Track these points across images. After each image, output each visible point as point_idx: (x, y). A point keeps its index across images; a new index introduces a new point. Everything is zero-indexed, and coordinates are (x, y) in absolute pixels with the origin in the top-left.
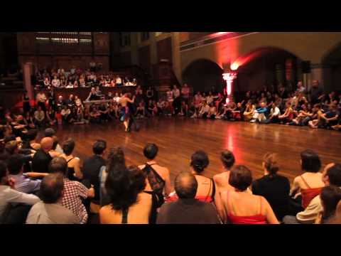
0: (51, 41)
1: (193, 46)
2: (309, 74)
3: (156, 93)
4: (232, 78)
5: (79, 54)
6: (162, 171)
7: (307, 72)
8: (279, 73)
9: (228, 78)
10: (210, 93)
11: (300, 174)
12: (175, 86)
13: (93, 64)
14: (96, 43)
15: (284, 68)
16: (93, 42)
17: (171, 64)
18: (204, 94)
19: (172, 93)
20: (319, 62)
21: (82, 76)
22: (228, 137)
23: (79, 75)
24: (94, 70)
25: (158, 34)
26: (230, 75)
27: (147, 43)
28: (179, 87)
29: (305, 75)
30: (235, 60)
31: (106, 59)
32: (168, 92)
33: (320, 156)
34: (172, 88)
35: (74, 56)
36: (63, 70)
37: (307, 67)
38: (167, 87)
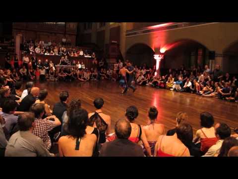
1: (135, 33)
2: (213, 61)
3: (106, 64)
4: (160, 58)
5: (55, 32)
6: (106, 118)
7: (212, 59)
8: (193, 58)
9: (158, 58)
10: (144, 67)
14: (67, 26)
15: (197, 55)
16: (65, 25)
17: (118, 45)
22: (153, 99)
25: (111, 23)
26: (159, 56)
27: (103, 28)
28: (123, 61)
29: (211, 61)
30: (163, 46)
31: (74, 37)
32: (115, 65)
33: (214, 117)
34: (118, 62)
36: (43, 42)
37: (212, 55)
38: (115, 61)
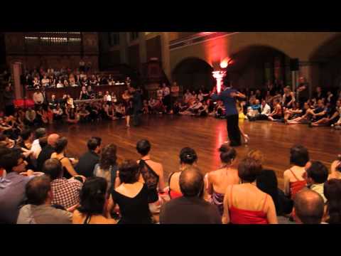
0: (39, 40)
1: (182, 44)
2: (297, 72)
3: (145, 92)
4: (222, 76)
5: (69, 53)
7: (295, 70)
8: (268, 71)
9: (218, 76)
10: (200, 91)
11: (289, 167)
12: (164, 85)
13: (82, 64)
14: (85, 43)
15: (273, 66)
16: (82, 42)
17: (160, 63)
18: (194, 92)
19: (161, 91)
20: (307, 59)
21: (71, 75)
22: (217, 134)
23: (69, 75)
24: (83, 69)
25: (147, 33)
26: (220, 73)
27: (137, 41)
28: (169, 85)
29: (293, 72)
30: (224, 59)
31: (95, 59)
32: (158, 91)
33: (310, 151)
34: (162, 87)
35: (62, 56)
36: (52, 70)
37: (295, 65)
38: (157, 86)
